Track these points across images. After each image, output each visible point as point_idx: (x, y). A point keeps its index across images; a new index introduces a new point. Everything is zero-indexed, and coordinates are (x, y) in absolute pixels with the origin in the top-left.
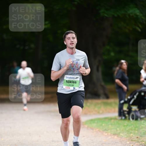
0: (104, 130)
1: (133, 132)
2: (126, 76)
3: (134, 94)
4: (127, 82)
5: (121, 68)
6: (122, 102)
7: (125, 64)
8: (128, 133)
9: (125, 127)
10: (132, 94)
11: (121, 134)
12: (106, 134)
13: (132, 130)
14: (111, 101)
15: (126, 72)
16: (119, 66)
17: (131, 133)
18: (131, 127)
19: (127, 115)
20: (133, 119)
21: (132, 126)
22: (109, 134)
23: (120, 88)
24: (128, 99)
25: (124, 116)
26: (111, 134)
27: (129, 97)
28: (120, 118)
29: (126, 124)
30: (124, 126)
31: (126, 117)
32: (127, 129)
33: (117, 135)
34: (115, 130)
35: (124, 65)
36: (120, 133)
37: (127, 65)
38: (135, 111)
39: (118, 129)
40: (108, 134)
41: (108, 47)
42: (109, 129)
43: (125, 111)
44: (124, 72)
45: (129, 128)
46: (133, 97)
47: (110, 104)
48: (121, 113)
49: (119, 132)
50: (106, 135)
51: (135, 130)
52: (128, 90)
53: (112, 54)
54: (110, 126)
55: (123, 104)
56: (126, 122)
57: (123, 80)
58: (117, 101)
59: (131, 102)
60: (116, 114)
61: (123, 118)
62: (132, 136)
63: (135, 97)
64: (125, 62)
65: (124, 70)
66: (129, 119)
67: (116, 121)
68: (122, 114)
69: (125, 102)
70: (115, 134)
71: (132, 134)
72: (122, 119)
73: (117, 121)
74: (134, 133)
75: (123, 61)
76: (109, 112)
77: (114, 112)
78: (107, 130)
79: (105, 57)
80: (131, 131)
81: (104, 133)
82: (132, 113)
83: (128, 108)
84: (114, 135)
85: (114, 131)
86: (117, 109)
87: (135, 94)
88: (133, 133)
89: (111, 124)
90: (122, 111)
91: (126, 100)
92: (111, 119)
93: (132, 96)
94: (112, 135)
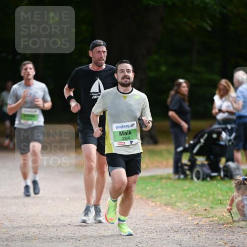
0: (150, 198)
1: (197, 200)
2: (186, 105)
3: (200, 135)
4: (189, 116)
5: (177, 92)
6: (180, 149)
7: (184, 85)
8: (189, 203)
9: (185, 192)
10: (197, 136)
11: (178, 204)
12: (153, 204)
13: (196, 197)
14: (161, 147)
15: (186, 98)
16: (175, 88)
17: (195, 202)
18: (194, 192)
19: (188, 172)
20: (198, 178)
21: (197, 191)
22: (158, 203)
23: (177, 125)
24: (190, 145)
25: (184, 173)
26: (161, 203)
27: (192, 142)
28: (177, 177)
29: (186, 188)
30: (184, 190)
31: (186, 176)
32: (188, 196)
33: (171, 205)
34: (168, 197)
35: (184, 87)
36: (176, 202)
37: (188, 87)
38: (202, 165)
39: (173, 195)
40: (155, 204)
41: (156, 57)
42: (157, 196)
43: (186, 165)
44: (184, 100)
45: (191, 194)
46: (199, 142)
47: (159, 153)
48: (178, 169)
49: (174, 200)
50: (152, 206)
51: (201, 197)
52: (189, 129)
53: (164, 68)
54: (159, 190)
55: (182, 152)
56: (187, 184)
57: (181, 113)
58: (171, 147)
59: (195, 151)
60: (170, 171)
61: (182, 176)
62: (197, 207)
63: (202, 141)
64: (185, 82)
65: (183, 95)
66: (192, 178)
67: (169, 182)
68: (180, 169)
69: (185, 150)
70: (167, 205)
71: (196, 205)
72: (179, 178)
73: (172, 181)
74: (200, 203)
75: (181, 81)
76: (158, 167)
77: (167, 166)
78: (155, 198)
79: (152, 74)
80: (195, 199)
81: (150, 203)
82: (197, 169)
83: (190, 160)
84: (165, 205)
85: (166, 199)
86: (171, 162)
87: (202, 136)
88: (197, 203)
89: (161, 188)
90: (179, 165)
91: (187, 146)
92: (161, 178)
93: (196, 140)
94: (163, 204)
